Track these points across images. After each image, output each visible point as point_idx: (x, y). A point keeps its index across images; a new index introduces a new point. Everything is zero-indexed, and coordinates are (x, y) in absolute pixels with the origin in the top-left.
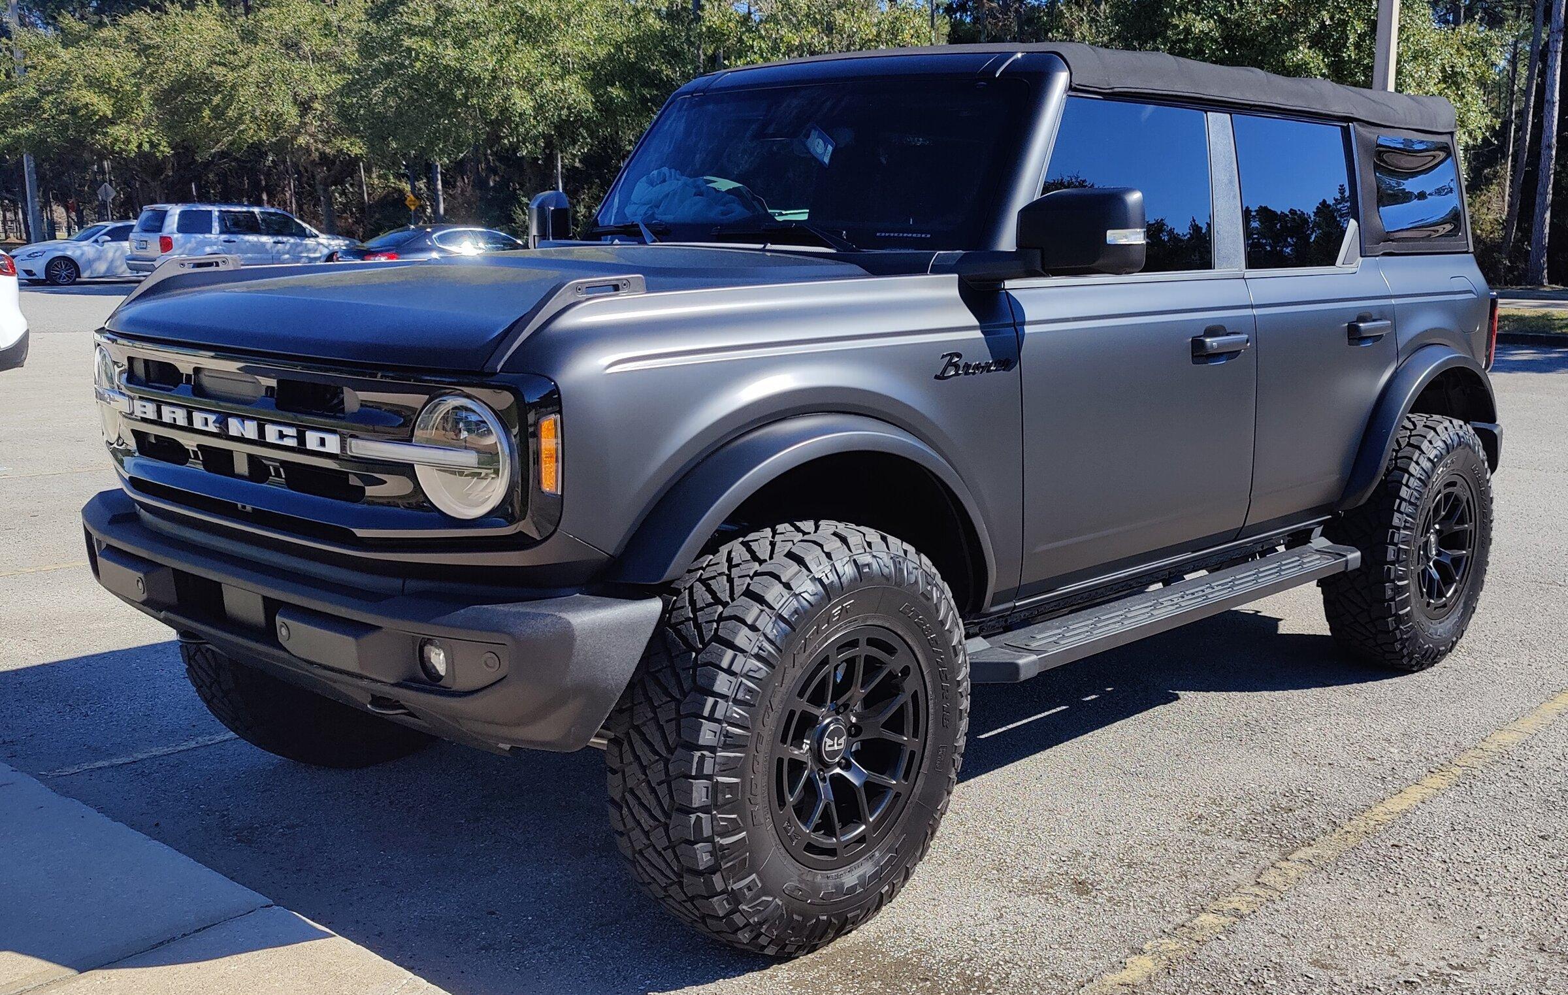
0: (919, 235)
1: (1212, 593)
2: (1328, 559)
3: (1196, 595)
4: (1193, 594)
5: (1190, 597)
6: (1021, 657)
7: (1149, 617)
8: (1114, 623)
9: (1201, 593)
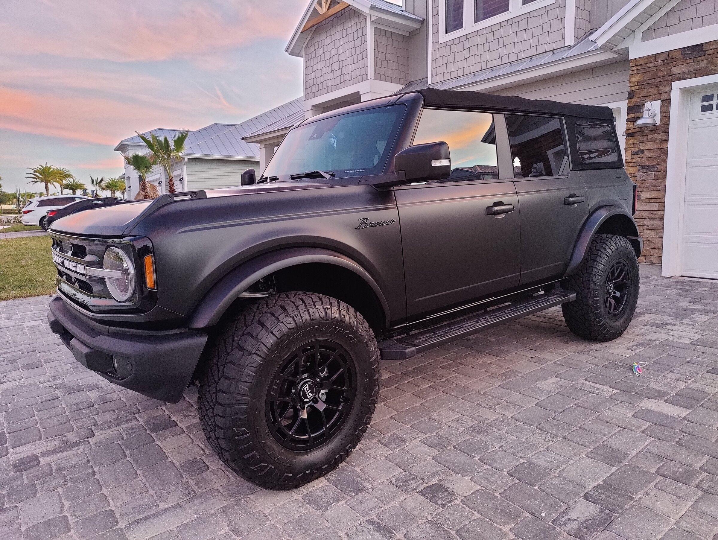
0: (360, 171)
1: (504, 314)
2: (560, 297)
3: (497, 315)
4: (496, 315)
5: (494, 316)
6: (407, 348)
7: (473, 327)
8: (456, 330)
9: (499, 315)
